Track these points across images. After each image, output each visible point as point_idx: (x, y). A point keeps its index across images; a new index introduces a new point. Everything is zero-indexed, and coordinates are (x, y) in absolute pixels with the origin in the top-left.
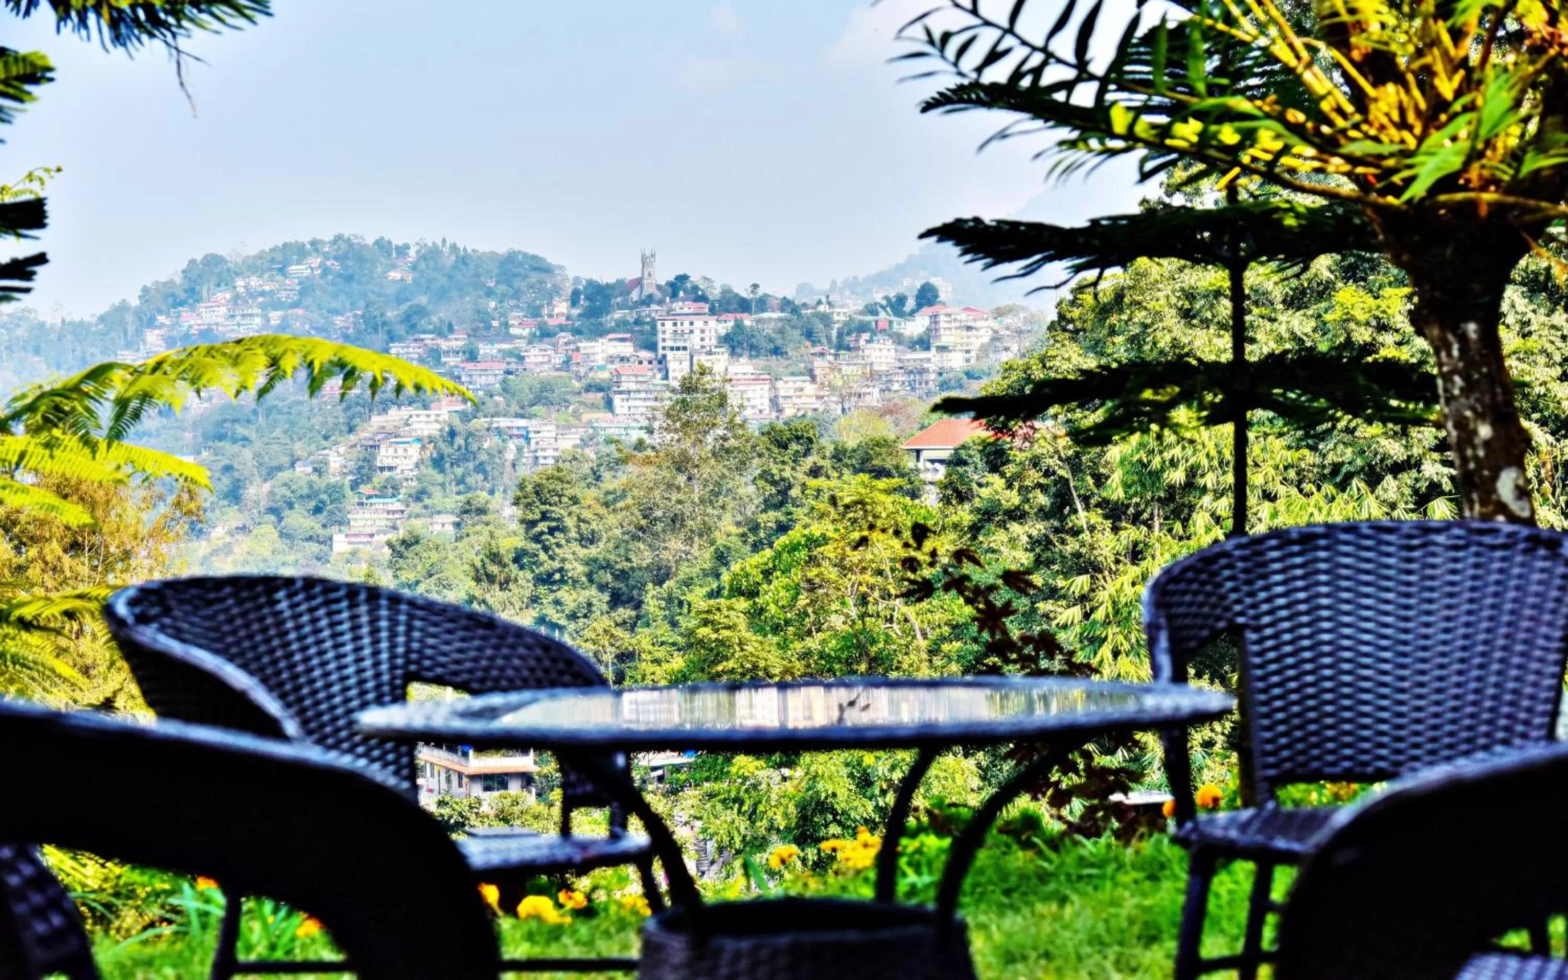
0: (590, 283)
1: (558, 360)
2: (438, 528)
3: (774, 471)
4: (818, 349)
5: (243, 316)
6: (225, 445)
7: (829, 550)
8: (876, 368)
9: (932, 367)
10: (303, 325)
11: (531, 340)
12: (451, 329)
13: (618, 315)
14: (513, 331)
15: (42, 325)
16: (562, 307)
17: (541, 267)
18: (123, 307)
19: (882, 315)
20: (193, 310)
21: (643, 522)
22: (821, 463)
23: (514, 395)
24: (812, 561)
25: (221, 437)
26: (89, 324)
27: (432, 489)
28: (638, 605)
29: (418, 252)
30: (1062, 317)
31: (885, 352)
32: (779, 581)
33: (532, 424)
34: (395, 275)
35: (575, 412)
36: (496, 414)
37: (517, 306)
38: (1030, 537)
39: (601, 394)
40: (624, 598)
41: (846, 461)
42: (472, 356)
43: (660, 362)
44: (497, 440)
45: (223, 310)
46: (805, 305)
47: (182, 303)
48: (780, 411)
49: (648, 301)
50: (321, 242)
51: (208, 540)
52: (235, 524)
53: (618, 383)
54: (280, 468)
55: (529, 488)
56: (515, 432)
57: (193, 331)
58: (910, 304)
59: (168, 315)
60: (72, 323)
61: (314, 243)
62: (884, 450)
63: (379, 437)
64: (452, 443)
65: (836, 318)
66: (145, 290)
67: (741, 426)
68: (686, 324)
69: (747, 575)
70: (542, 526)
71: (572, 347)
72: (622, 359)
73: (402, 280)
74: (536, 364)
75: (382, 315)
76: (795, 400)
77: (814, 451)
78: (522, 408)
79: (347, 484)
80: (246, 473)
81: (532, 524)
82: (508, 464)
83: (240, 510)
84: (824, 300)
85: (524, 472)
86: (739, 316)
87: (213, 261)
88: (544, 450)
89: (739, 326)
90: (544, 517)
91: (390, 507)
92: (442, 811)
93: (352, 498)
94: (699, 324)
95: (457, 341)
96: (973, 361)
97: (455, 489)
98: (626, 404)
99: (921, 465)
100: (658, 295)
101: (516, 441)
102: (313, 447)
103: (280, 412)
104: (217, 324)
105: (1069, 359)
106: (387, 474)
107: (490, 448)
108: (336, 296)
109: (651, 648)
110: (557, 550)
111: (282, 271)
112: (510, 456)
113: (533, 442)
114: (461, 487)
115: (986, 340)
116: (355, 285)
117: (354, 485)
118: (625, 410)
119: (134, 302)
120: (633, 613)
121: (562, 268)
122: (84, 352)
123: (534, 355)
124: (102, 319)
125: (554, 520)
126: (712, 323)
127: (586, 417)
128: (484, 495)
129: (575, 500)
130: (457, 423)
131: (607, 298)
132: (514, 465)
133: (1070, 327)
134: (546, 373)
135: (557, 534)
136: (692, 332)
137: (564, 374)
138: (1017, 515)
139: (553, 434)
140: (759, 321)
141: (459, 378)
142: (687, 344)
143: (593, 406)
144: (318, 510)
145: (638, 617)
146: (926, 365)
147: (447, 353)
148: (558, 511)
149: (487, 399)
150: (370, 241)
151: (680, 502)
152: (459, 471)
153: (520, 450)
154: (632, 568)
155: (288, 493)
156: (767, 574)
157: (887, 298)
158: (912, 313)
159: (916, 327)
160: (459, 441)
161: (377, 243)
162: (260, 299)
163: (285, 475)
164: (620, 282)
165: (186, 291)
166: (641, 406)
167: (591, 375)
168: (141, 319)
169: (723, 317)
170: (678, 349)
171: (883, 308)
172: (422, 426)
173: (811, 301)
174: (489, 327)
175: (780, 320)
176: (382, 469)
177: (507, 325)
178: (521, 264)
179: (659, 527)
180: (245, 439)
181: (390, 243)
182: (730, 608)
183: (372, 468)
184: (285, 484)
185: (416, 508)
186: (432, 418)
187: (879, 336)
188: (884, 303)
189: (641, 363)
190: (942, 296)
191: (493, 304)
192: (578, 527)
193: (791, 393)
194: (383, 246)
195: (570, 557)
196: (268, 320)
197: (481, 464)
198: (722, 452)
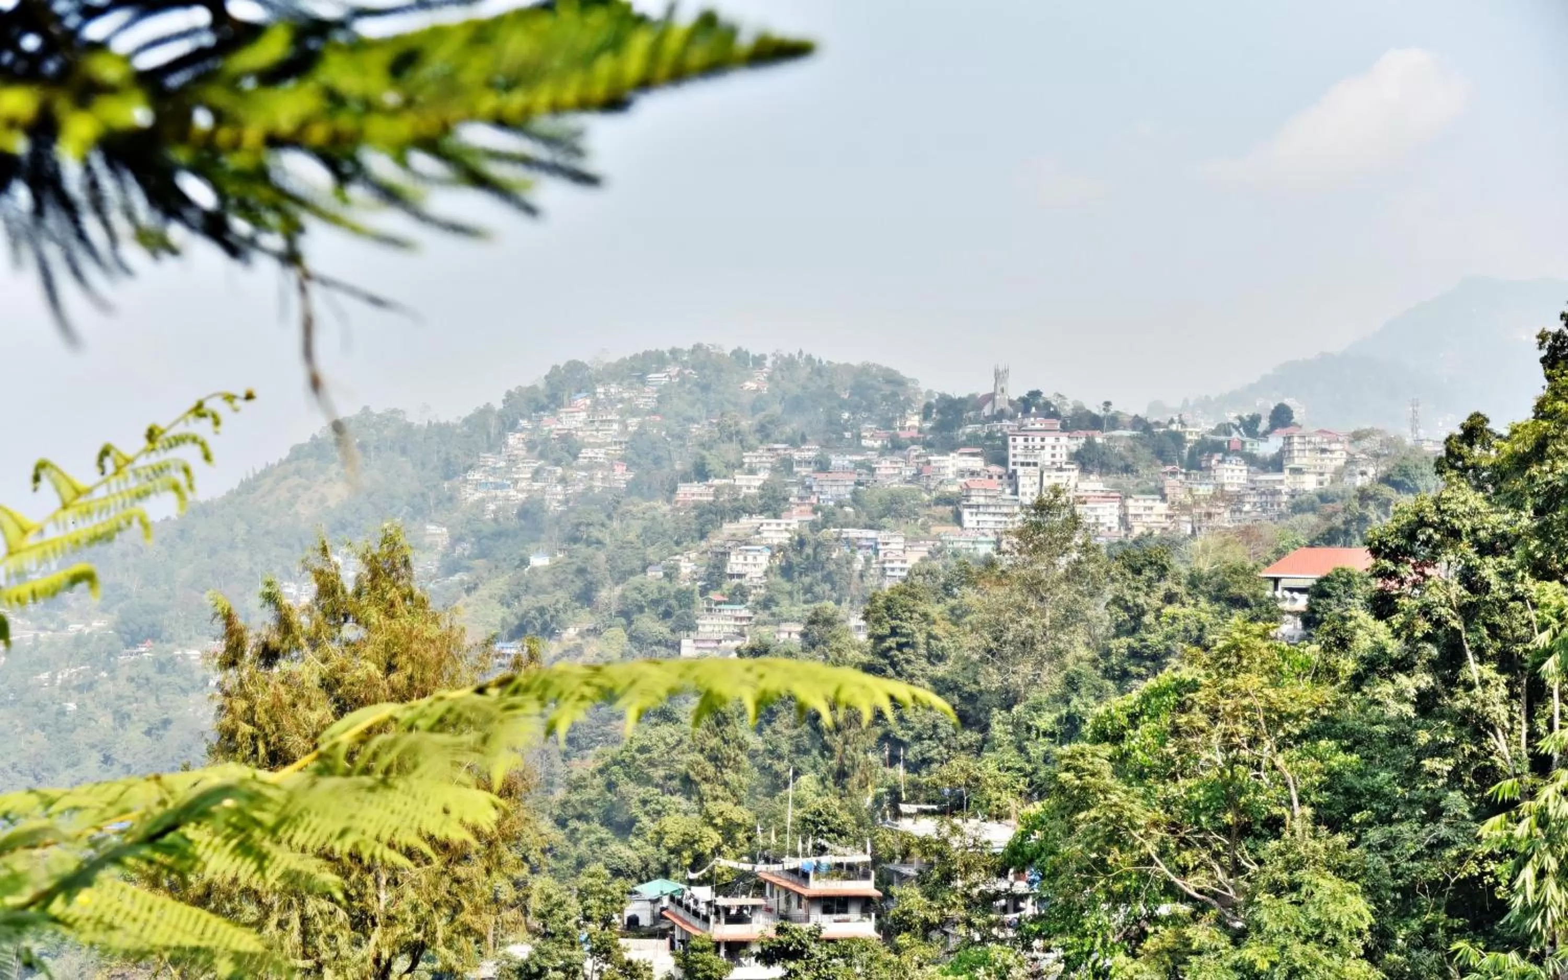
0: (943, 398)
1: (909, 472)
2: (784, 636)
3: (1128, 598)
4: (1169, 468)
5: (602, 421)
6: (579, 547)
7: (1200, 697)
8: (1227, 488)
9: (1284, 488)
10: (659, 432)
11: (883, 452)
12: (804, 440)
13: (969, 429)
14: (864, 443)
15: (409, 426)
16: (914, 421)
17: (894, 380)
18: (487, 410)
19: (1235, 435)
20: (555, 415)
21: (993, 645)
22: (1176, 589)
23: (863, 507)
24: (1182, 708)
25: (575, 540)
26: (455, 426)
27: (778, 597)
28: (985, 728)
29: (774, 363)
30: (1449, 452)
31: (1237, 473)
32: (1147, 727)
33: (882, 536)
34: (750, 385)
35: (923, 524)
36: (846, 525)
37: (868, 418)
38: (1418, 689)
39: (950, 508)
40: (971, 720)
41: (1202, 587)
42: (823, 466)
43: (1010, 477)
44: (846, 550)
45: (583, 416)
46: (1158, 424)
47: (543, 408)
48: (1129, 529)
49: (1000, 416)
50: (681, 351)
51: (560, 641)
52: (586, 626)
53: (968, 497)
54: (632, 573)
55: (880, 603)
56: (864, 543)
57: (552, 436)
58: (1264, 425)
59: (530, 419)
60: (438, 425)
61: (673, 352)
62: (1241, 578)
63: (729, 544)
64: (800, 552)
65: (1188, 437)
66: (509, 394)
67: (1094, 550)
68: (1038, 440)
69: (1112, 718)
70: (891, 642)
71: (923, 460)
72: (973, 473)
73: (758, 390)
74: (887, 476)
75: (736, 424)
76: (1145, 519)
77: (1169, 577)
78: (871, 519)
79: (697, 589)
80: (599, 576)
81: (880, 639)
82: (856, 574)
83: (591, 613)
84: (1176, 418)
85: (871, 582)
86: (1090, 433)
87: (575, 367)
88: (891, 561)
89: (1090, 443)
90: (894, 632)
91: (738, 614)
92: (781, 938)
93: (701, 603)
94: (1050, 440)
95: (810, 451)
96: (1326, 484)
97: (802, 598)
98: (975, 519)
99: (1278, 594)
100: (1010, 410)
101: (863, 551)
102: (665, 552)
103: (634, 517)
104: (576, 429)
105: (1465, 502)
106: (736, 581)
107: (839, 558)
108: (692, 405)
109: (997, 772)
110: (905, 666)
111: (642, 379)
112: (858, 566)
113: (881, 553)
114: (809, 596)
115: (1341, 462)
116: (712, 395)
117: (704, 592)
118: (974, 525)
119: (498, 406)
120: (980, 736)
121: (914, 381)
122: (448, 453)
123: (885, 467)
124: (467, 421)
125: (903, 635)
126: (1064, 439)
127: (935, 530)
128: (830, 605)
129: (925, 616)
130: (806, 531)
131: (959, 412)
132: (861, 576)
133: (1460, 463)
134: (896, 485)
135: (905, 650)
136: (1043, 448)
137: (913, 486)
138: (1404, 665)
139: (902, 547)
140: (1110, 439)
141: (810, 487)
142: (1038, 460)
143: (942, 520)
144: (667, 615)
145: (985, 741)
146: (1278, 487)
147: (799, 463)
148: (908, 627)
149: (838, 510)
150: (728, 352)
151: (1030, 626)
152: (807, 580)
153: (868, 560)
154: (981, 692)
155: (639, 597)
156: (1134, 718)
157: (1240, 418)
158: (1266, 434)
159: (1269, 447)
160: (809, 550)
161: (734, 353)
162: (620, 406)
163: (636, 580)
164: (972, 396)
165: (547, 396)
166: (989, 522)
167: (942, 488)
168: (504, 423)
169: (1075, 434)
170: (1028, 464)
171: (1237, 428)
172: (772, 534)
173: (1164, 420)
174: (842, 438)
175: (1132, 438)
176: (732, 576)
177: (859, 437)
178: (875, 377)
179: (1008, 650)
180: (599, 542)
181: (747, 353)
182: (1094, 755)
183: (722, 575)
184: (636, 588)
185: (764, 615)
186: (783, 527)
187: (1234, 459)
188: (1237, 423)
189: (991, 477)
190: (1297, 418)
191: (846, 415)
192: (928, 644)
193: (1141, 511)
194: (740, 356)
195: (919, 673)
196: (626, 427)
197: (830, 573)
198: (1075, 573)
